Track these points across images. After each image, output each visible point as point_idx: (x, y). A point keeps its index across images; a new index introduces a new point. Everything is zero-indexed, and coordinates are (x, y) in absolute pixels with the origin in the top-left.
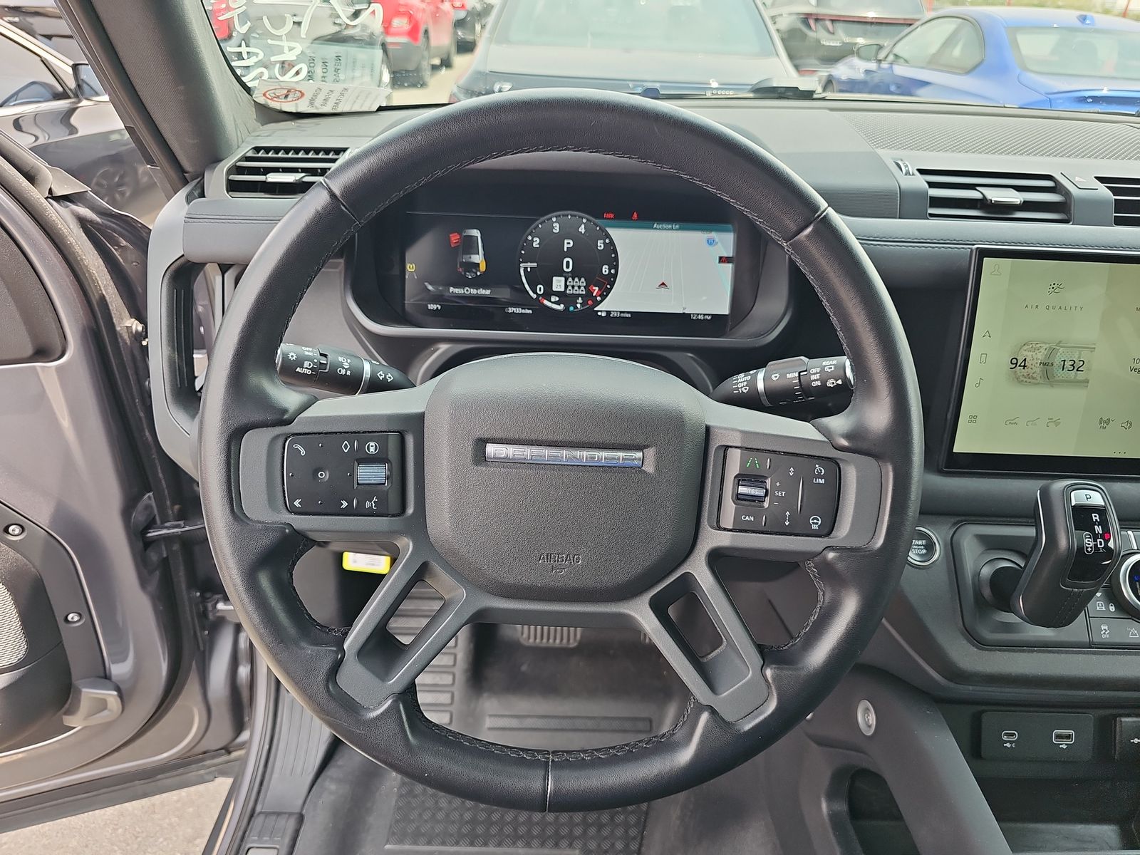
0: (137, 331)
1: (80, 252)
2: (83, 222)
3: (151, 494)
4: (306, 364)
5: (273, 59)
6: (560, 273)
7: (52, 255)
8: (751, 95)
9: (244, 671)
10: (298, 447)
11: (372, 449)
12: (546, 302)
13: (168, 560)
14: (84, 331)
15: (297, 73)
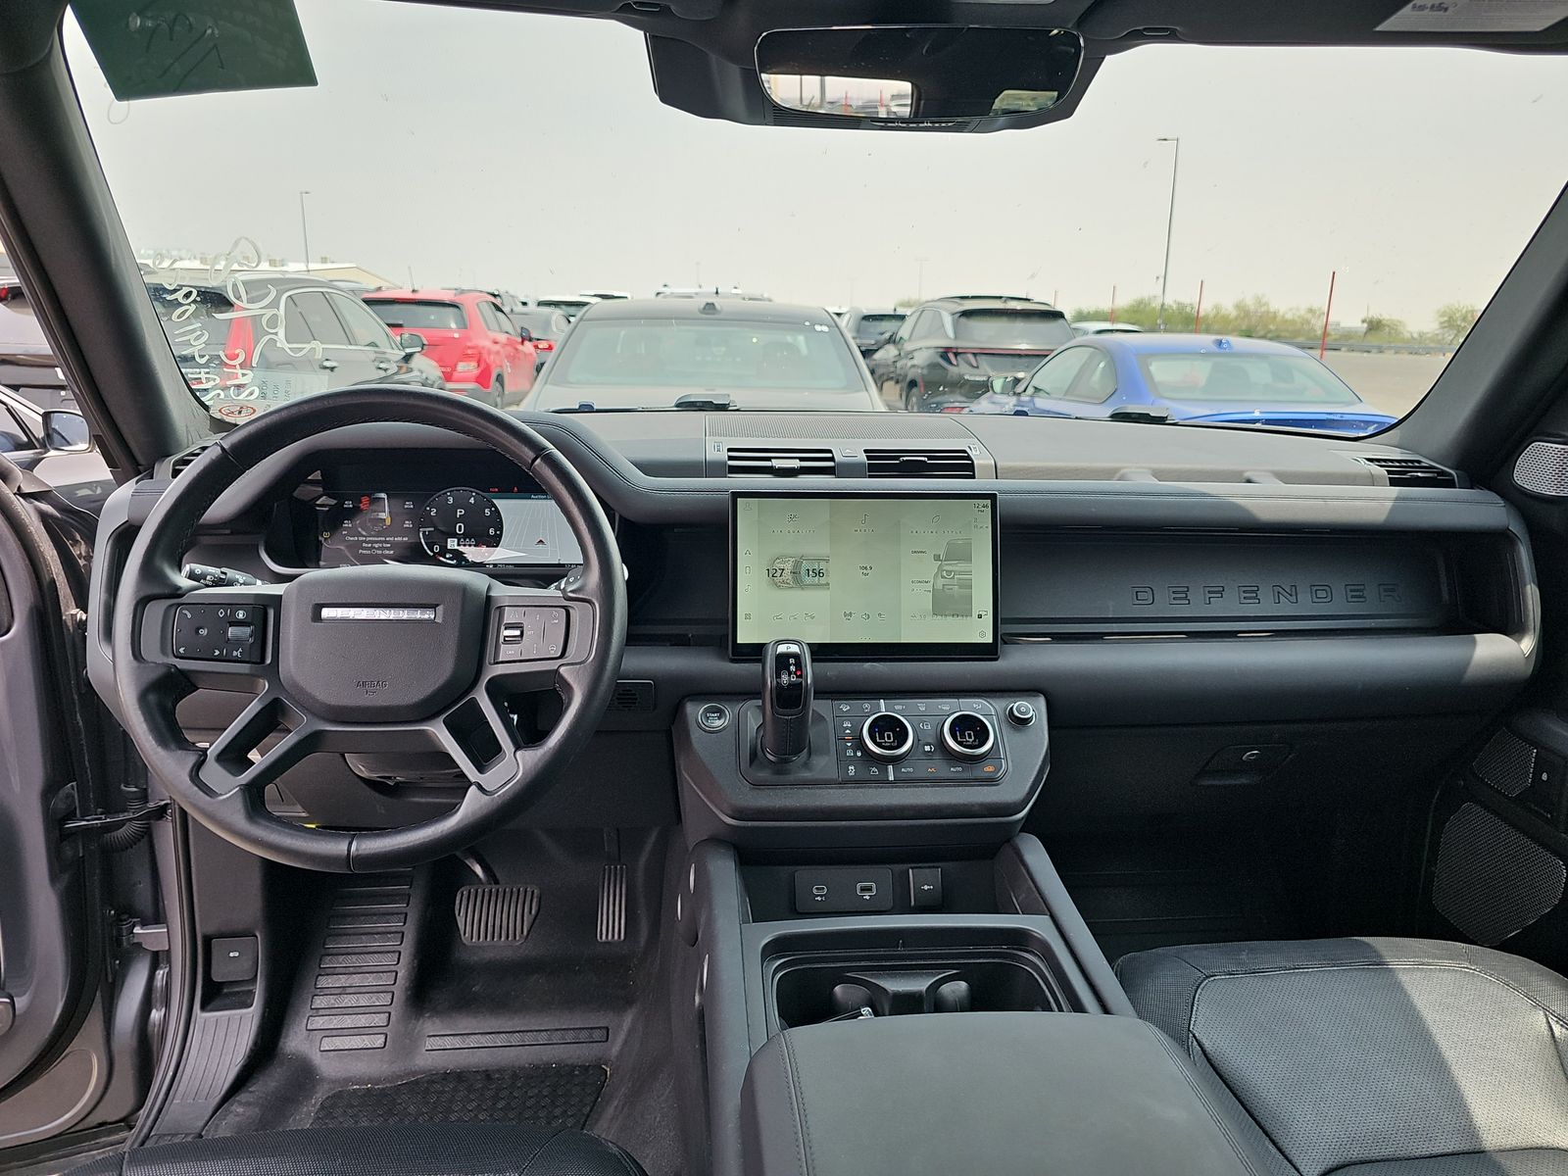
0: (81, 619)
1: (38, 540)
2: (44, 517)
3: (74, 783)
4: (208, 578)
5: (228, 383)
6: (454, 535)
7: (12, 540)
8: (675, 409)
9: (156, 1015)
10: (186, 612)
11: (241, 616)
12: (441, 559)
13: (83, 862)
14: (31, 609)
15: (251, 394)
